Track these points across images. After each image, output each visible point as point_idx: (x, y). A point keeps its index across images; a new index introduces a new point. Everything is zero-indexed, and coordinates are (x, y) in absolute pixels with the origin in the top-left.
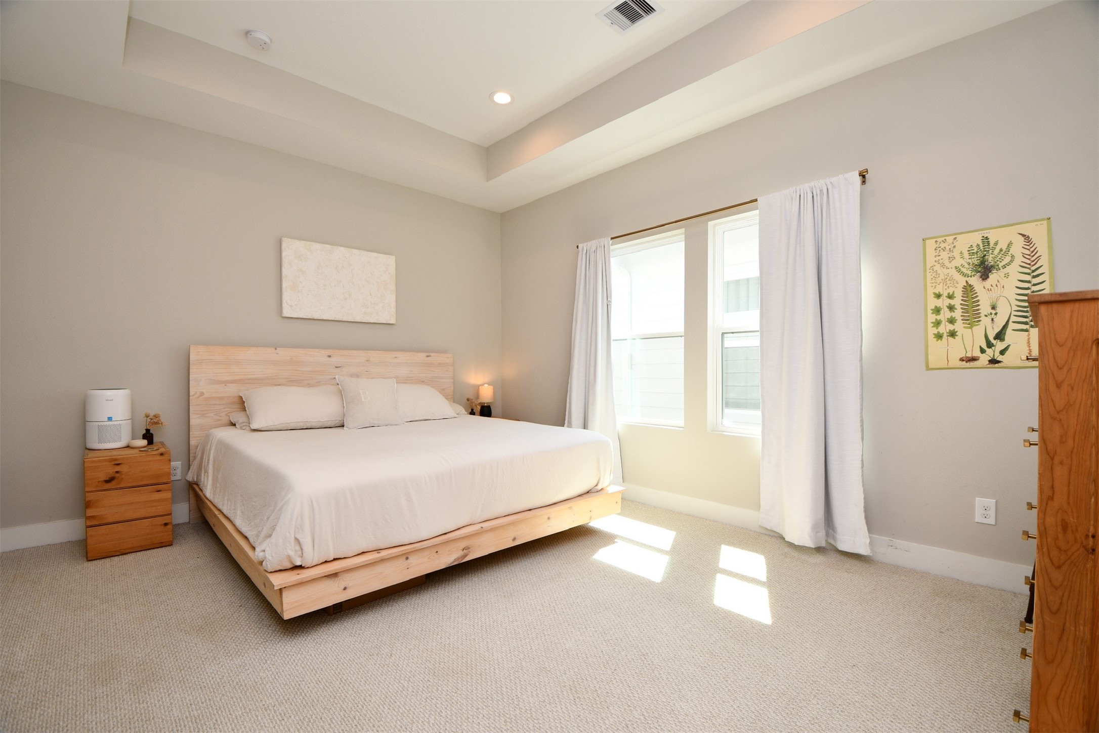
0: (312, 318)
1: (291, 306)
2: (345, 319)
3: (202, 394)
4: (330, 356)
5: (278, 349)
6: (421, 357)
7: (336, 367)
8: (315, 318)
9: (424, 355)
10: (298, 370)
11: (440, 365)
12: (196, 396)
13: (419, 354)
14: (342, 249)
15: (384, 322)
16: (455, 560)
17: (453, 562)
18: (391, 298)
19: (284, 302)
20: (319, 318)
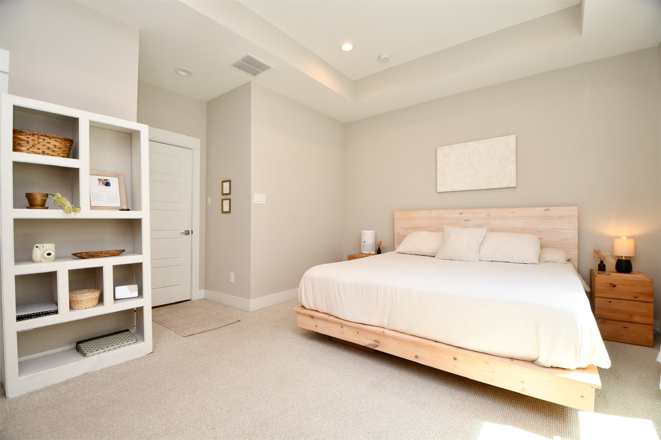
0: (453, 191)
1: (441, 185)
2: (474, 189)
3: (399, 234)
4: (461, 214)
5: (431, 211)
6: (539, 211)
7: (465, 220)
8: (455, 191)
9: (541, 209)
10: (442, 223)
11: (560, 217)
12: (397, 235)
13: (537, 209)
14: (473, 142)
15: (506, 187)
16: (370, 345)
17: (367, 345)
18: (512, 168)
19: (438, 184)
20: (458, 190)
